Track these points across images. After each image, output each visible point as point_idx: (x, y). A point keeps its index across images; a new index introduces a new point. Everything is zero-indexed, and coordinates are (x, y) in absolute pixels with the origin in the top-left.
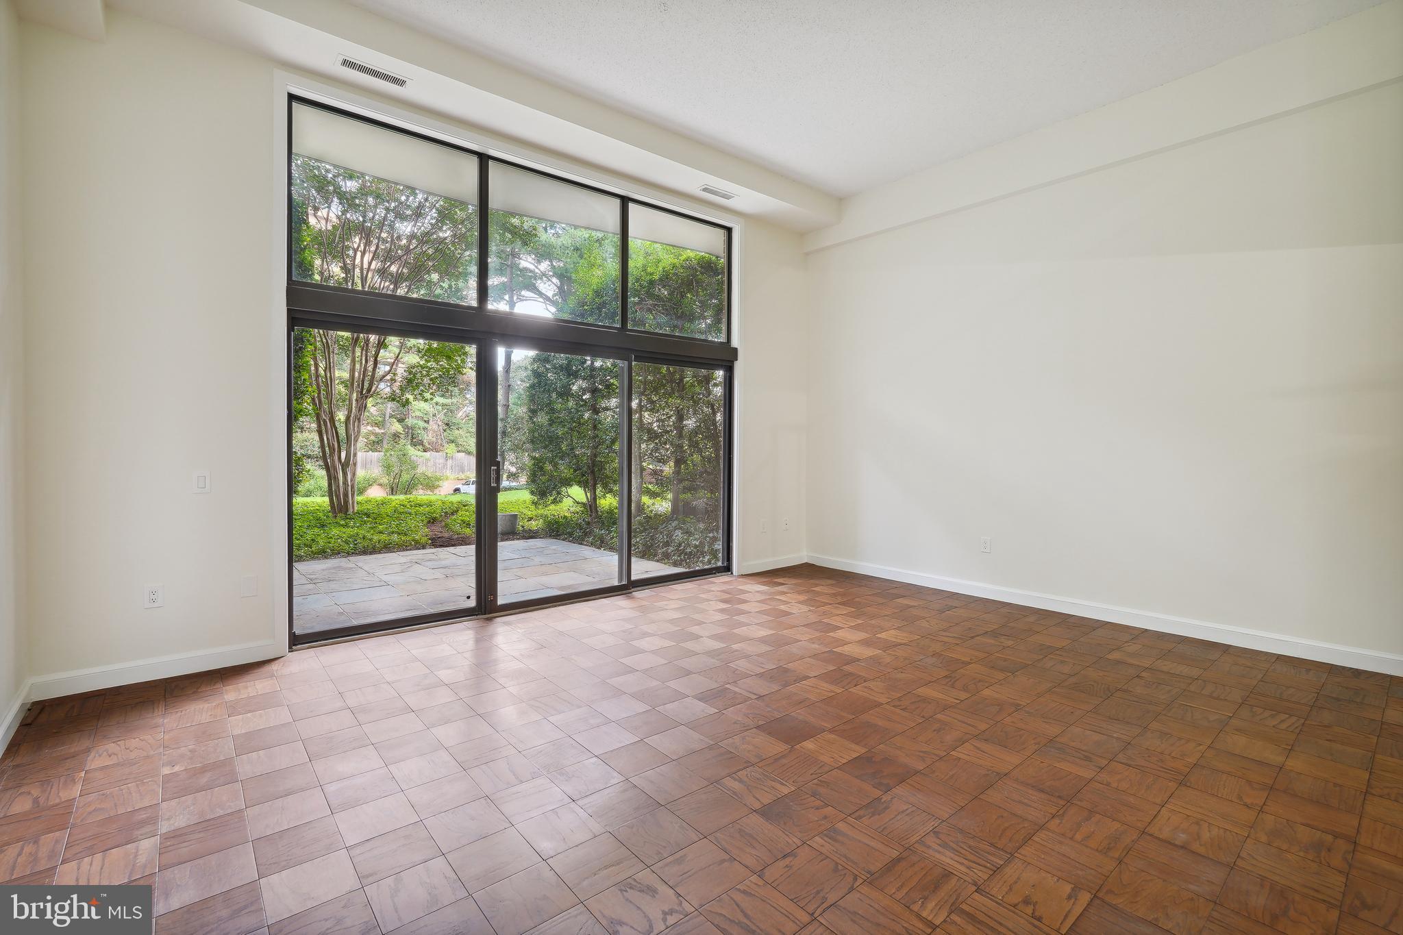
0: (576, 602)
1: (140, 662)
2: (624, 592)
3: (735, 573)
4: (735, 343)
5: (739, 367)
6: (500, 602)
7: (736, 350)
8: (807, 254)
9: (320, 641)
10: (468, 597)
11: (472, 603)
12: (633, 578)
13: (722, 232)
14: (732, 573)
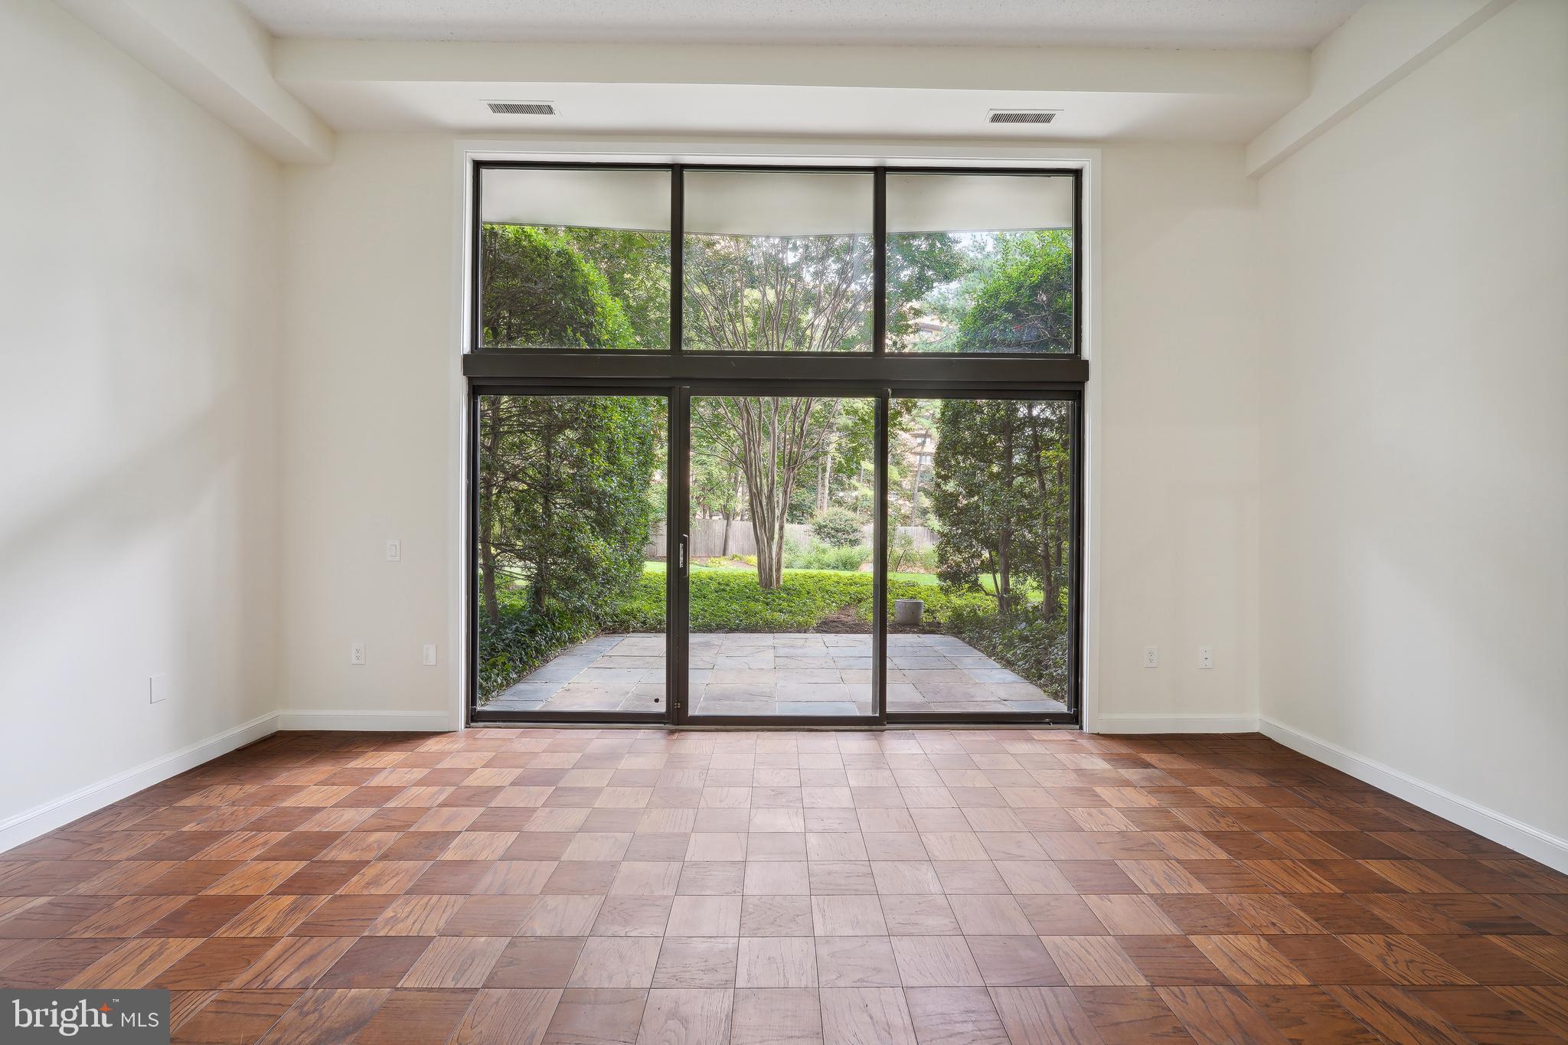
0: (795, 730)
1: (351, 713)
2: (874, 727)
3: (1086, 729)
4: (1087, 353)
5: (1093, 393)
6: (691, 712)
7: (1087, 362)
8: (1257, 177)
9: (499, 721)
10: (657, 701)
11: (661, 708)
12: (889, 710)
13: (1069, 180)
14: (1081, 728)
